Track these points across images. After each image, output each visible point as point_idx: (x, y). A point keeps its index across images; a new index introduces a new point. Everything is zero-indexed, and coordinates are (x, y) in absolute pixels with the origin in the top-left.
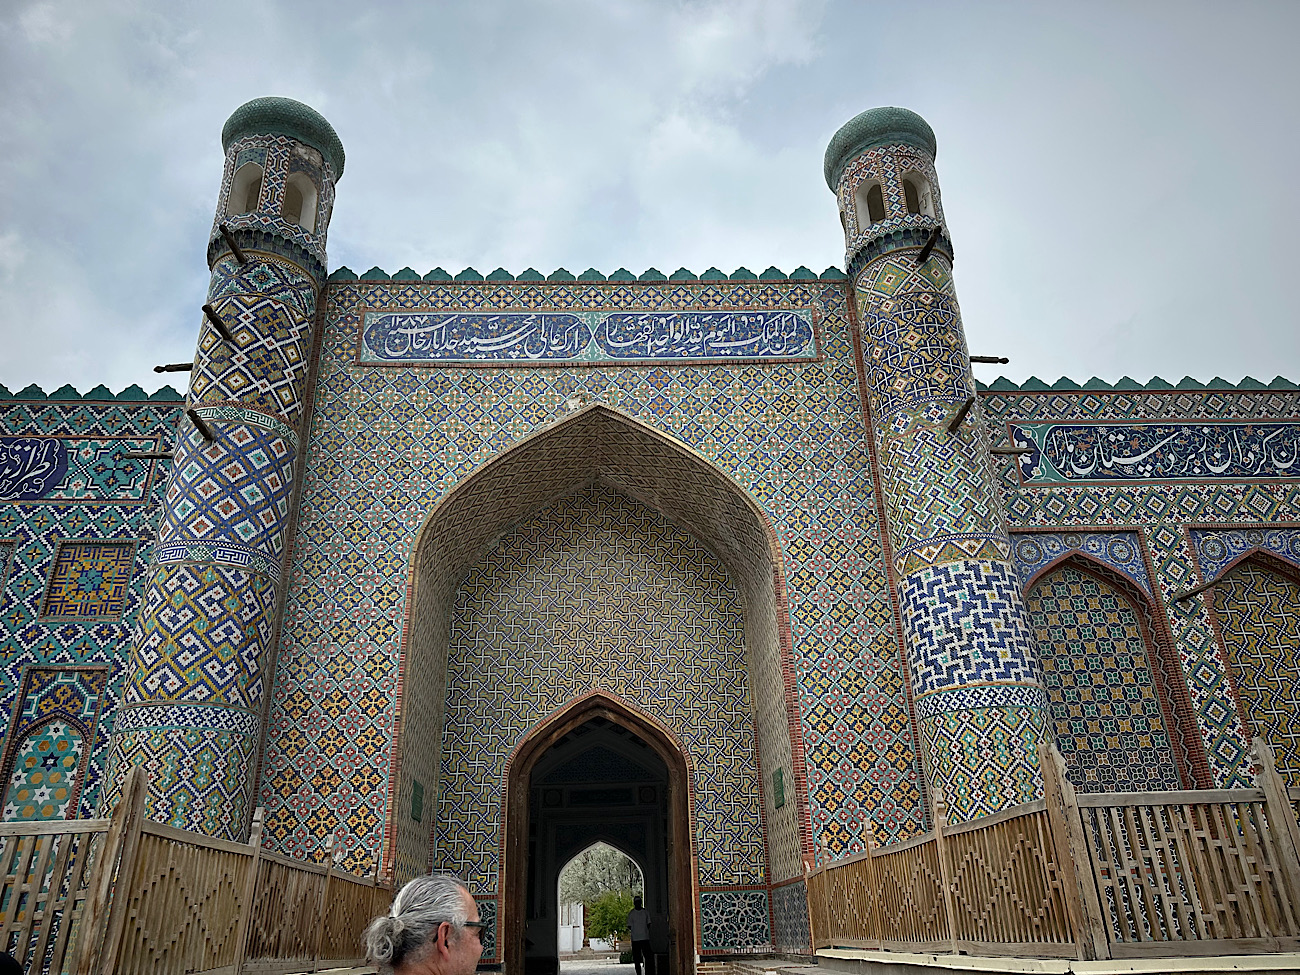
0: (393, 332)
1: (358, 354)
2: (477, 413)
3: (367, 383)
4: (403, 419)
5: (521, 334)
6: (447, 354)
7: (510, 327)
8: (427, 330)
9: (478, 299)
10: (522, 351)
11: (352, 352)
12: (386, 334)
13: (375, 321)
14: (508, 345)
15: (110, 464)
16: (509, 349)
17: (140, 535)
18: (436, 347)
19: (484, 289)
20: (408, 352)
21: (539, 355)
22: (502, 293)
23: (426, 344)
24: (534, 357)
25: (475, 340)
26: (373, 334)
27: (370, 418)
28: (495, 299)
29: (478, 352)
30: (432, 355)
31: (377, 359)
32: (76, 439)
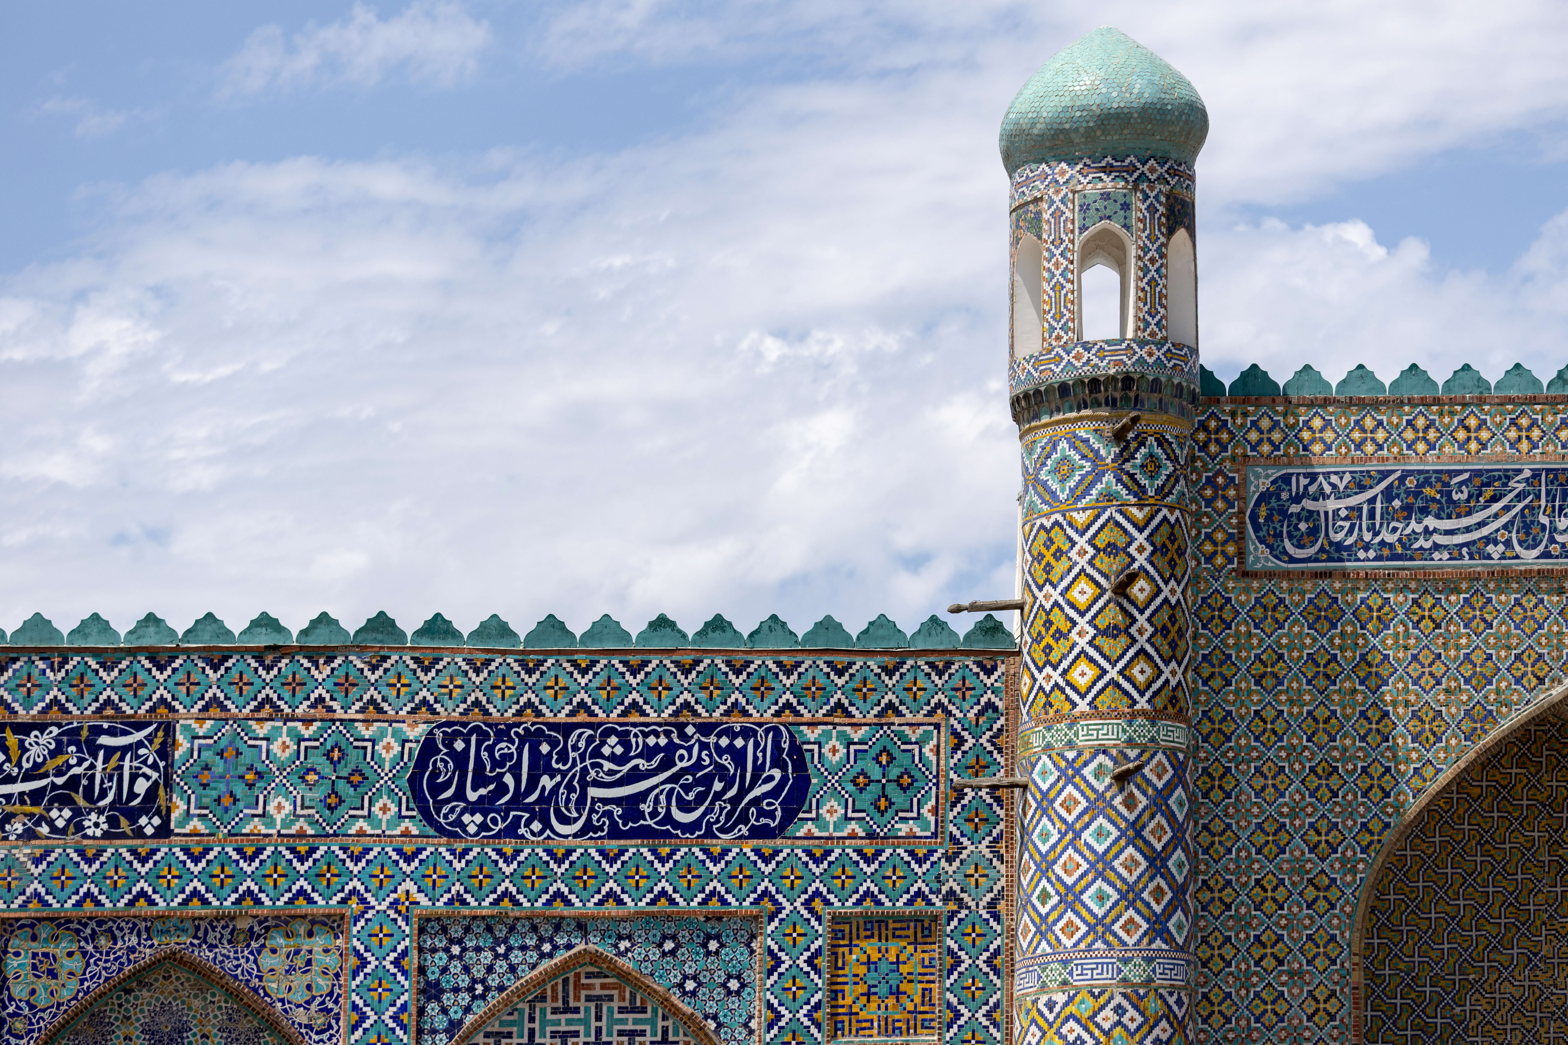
0: (1294, 509)
1: (1241, 554)
2: (1438, 669)
3: (1259, 612)
4: (1322, 682)
5: (1507, 508)
6: (1386, 552)
7: (1489, 492)
8: (1353, 501)
9: (1432, 435)
10: (1508, 543)
11: (1231, 549)
12: (1283, 512)
13: (1264, 484)
14: (1485, 531)
15: (876, 772)
16: (1489, 540)
17: (945, 900)
18: (1367, 537)
19: (1441, 414)
20: (1322, 550)
21: (1536, 552)
22: (1472, 422)
23: (1351, 531)
24: (1530, 557)
25: (1431, 522)
26: (1263, 512)
27: (1269, 682)
28: (1461, 435)
29: (1436, 547)
30: (1361, 554)
31: (1273, 563)
32: (811, 724)
